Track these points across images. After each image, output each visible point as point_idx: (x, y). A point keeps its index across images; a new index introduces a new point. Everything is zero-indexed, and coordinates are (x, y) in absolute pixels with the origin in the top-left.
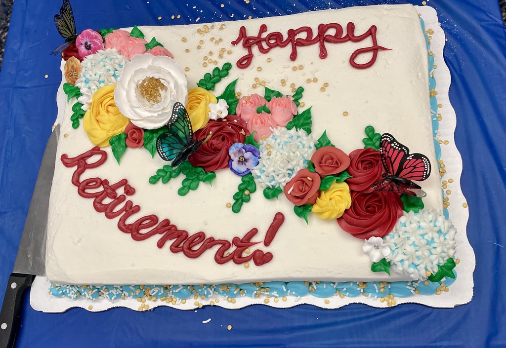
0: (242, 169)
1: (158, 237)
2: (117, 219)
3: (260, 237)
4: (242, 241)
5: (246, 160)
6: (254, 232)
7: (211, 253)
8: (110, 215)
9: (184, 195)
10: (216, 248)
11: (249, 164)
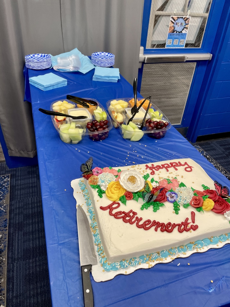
0: (173, 200)
1: (154, 228)
2: (135, 224)
3: (190, 221)
4: (185, 223)
5: (173, 197)
6: (187, 219)
7: (176, 229)
8: (132, 223)
9: (156, 212)
10: (177, 227)
11: (175, 198)
